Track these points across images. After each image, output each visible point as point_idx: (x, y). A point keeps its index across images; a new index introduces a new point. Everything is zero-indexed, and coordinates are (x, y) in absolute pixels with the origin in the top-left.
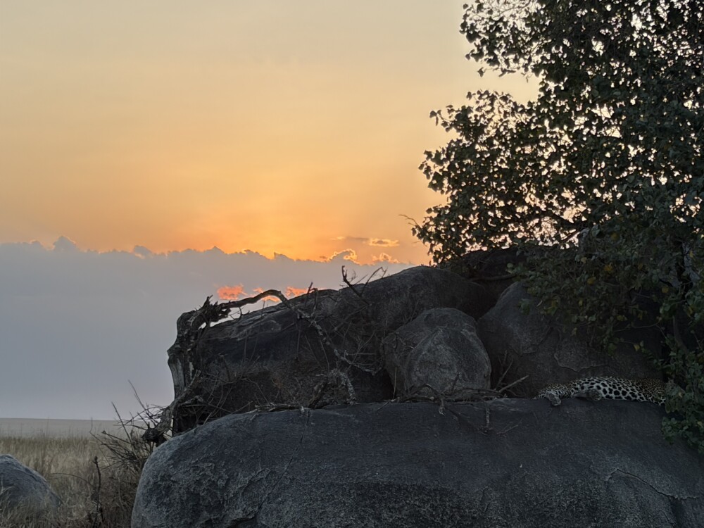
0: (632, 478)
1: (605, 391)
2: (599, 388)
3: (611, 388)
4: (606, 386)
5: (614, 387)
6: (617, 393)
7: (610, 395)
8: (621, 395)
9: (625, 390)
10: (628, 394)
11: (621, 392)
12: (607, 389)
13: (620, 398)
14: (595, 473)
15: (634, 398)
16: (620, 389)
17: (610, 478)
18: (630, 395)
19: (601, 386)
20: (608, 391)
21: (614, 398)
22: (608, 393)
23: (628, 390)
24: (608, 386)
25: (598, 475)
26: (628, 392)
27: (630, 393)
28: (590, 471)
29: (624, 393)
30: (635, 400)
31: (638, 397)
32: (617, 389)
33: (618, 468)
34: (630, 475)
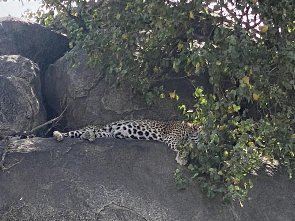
0: (125, 210)
3: (136, 128)
4: (131, 127)
5: (139, 128)
6: (141, 133)
7: (135, 135)
8: (144, 135)
9: (148, 131)
10: (150, 135)
11: (144, 132)
13: (144, 138)
14: (88, 206)
15: (155, 139)
16: (144, 130)
18: (152, 136)
20: (132, 131)
21: (139, 138)
22: (132, 134)
23: (150, 131)
24: (133, 127)
25: (91, 207)
26: (150, 133)
27: (152, 134)
28: (85, 204)
30: (156, 141)
31: (159, 138)
32: (141, 130)
33: (114, 202)
34: (124, 208)
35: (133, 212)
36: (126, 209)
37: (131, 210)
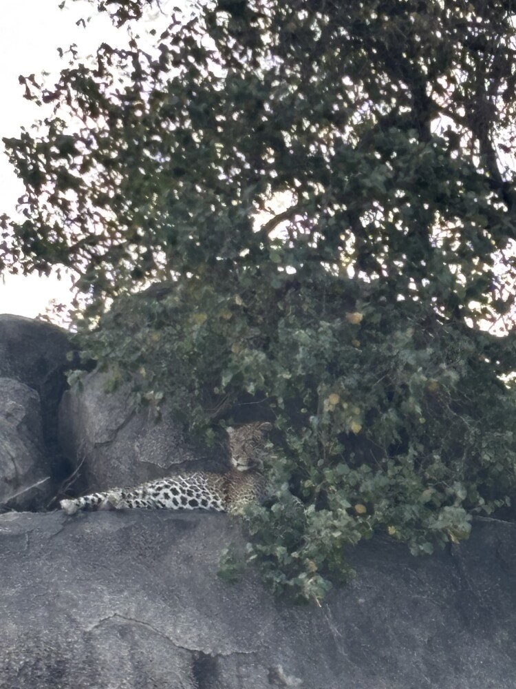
0: (135, 626)
1: (175, 502)
2: (166, 496)
10: (210, 504)
12: (178, 498)
16: (198, 496)
17: (96, 627)
18: (212, 506)
19: (171, 494)
20: (179, 501)
24: (181, 494)
25: (79, 623)
28: (69, 617)
29: (204, 503)
33: (117, 612)
34: (133, 622)
35: (149, 627)
36: (138, 623)
37: (146, 625)
